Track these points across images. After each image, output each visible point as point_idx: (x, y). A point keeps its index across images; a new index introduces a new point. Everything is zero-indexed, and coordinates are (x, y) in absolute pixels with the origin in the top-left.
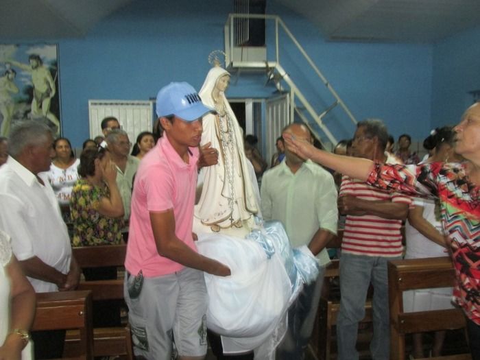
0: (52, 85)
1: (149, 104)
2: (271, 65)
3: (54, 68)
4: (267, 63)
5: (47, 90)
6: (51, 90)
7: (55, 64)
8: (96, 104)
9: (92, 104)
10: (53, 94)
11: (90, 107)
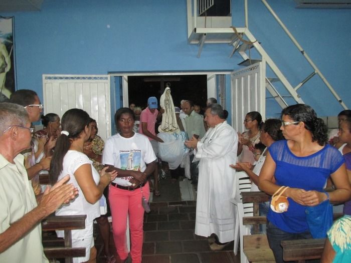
0: (8, 60)
1: (106, 78)
2: (239, 30)
3: (9, 41)
4: (235, 29)
5: (3, 65)
6: (6, 64)
7: (11, 38)
8: (50, 78)
9: (47, 78)
10: (8, 69)
11: (44, 81)
